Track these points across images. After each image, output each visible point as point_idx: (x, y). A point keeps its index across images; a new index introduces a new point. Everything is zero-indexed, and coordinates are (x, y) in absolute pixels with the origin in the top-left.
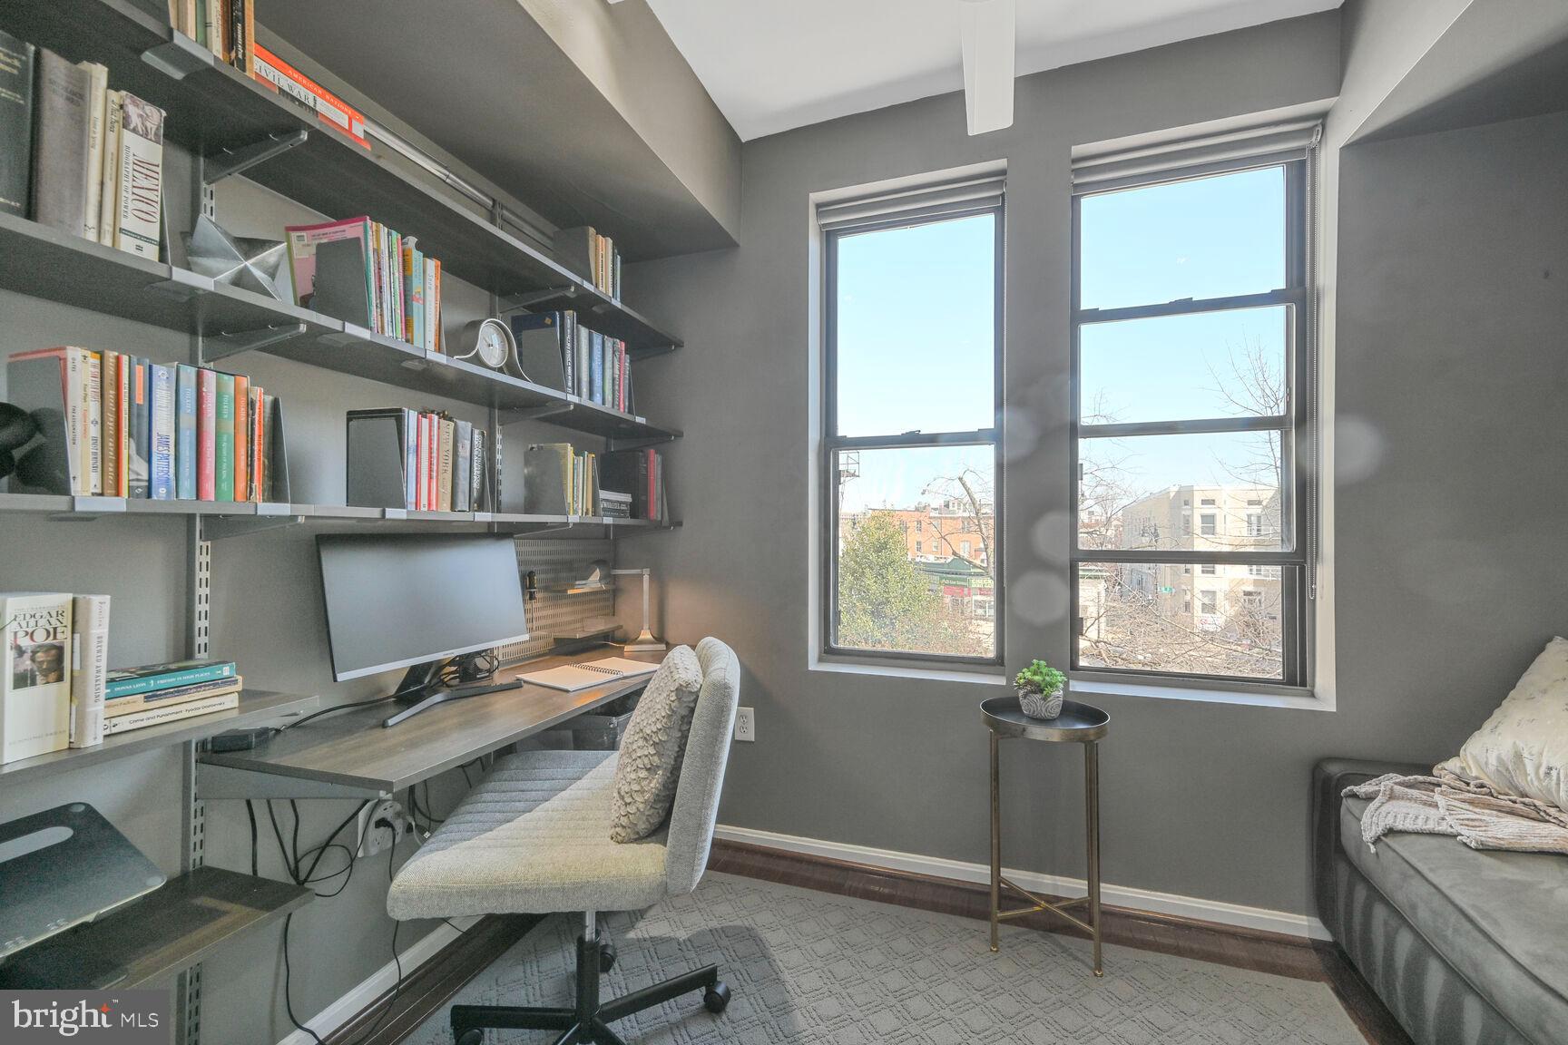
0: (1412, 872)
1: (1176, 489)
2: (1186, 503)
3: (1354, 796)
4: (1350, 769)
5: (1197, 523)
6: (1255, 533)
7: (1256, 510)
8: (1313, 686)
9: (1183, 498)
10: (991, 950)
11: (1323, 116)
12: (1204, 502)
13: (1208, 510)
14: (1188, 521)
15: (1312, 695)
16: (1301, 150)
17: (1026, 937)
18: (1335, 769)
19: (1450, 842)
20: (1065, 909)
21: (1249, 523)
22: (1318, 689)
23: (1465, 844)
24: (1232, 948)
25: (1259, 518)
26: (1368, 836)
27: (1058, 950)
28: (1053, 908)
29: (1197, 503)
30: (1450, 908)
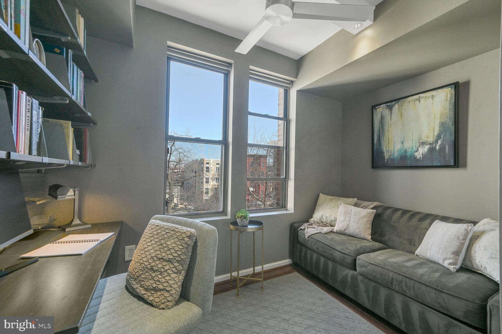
0: (317, 241)
1: (200, 159)
2: (202, 163)
3: (301, 229)
4: (298, 224)
5: (205, 169)
6: (218, 172)
7: (218, 166)
8: (287, 208)
9: (202, 162)
10: (237, 297)
11: (292, 82)
12: (207, 163)
13: (207, 165)
14: (203, 168)
15: (287, 210)
16: (287, 87)
17: (243, 290)
18: (296, 225)
19: (320, 234)
20: (251, 277)
21: (217, 169)
22: (288, 208)
23: (323, 233)
24: (279, 272)
25: (219, 168)
26: (306, 237)
27: (251, 289)
28: (248, 278)
29: (205, 163)
30: (326, 246)
